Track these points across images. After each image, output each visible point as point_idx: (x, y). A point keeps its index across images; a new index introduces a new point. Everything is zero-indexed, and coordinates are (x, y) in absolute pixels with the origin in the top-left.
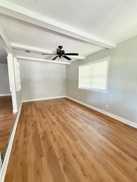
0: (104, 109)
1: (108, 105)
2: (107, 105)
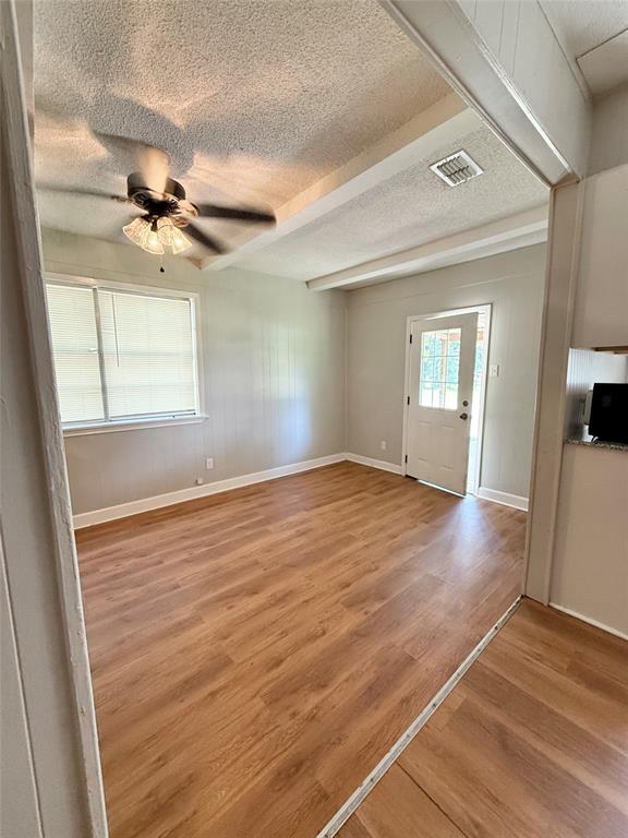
0: (200, 482)
1: (212, 460)
2: (208, 460)
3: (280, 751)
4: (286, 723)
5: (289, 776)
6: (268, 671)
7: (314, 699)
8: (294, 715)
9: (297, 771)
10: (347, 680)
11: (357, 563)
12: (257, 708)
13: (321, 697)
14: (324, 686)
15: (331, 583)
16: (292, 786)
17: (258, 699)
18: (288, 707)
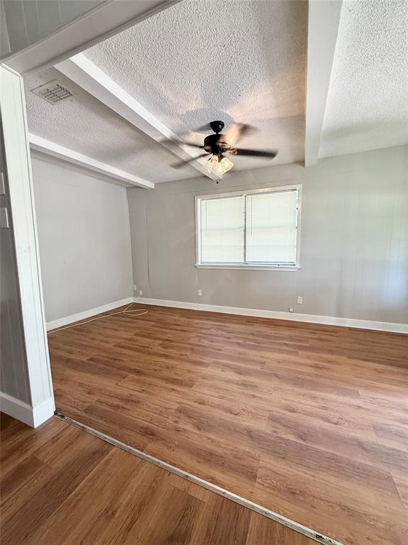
0: (291, 310)
1: (301, 298)
2: (299, 297)
3: (157, 424)
4: (170, 421)
5: (146, 433)
6: (195, 402)
7: (189, 427)
8: (176, 422)
9: (150, 435)
10: (209, 439)
11: (325, 408)
12: (173, 407)
13: (192, 430)
14: (199, 429)
15: (283, 401)
16: (144, 435)
17: (178, 405)
18: (178, 417)
